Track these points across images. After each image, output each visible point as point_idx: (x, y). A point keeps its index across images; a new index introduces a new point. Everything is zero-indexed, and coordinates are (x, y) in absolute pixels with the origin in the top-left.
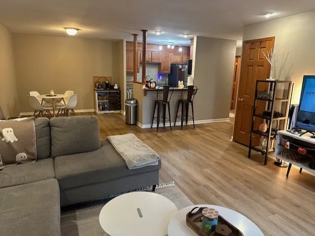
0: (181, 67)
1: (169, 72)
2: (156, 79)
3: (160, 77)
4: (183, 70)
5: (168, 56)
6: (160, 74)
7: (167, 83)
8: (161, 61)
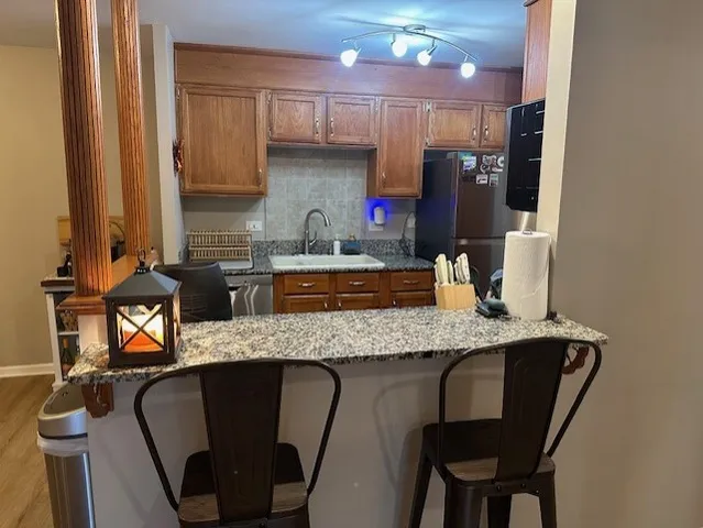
0: (470, 162)
1: (416, 188)
2: (358, 223)
3: (378, 212)
4: (482, 179)
5: (411, 117)
6: (376, 201)
7: (411, 236)
8: (373, 139)
